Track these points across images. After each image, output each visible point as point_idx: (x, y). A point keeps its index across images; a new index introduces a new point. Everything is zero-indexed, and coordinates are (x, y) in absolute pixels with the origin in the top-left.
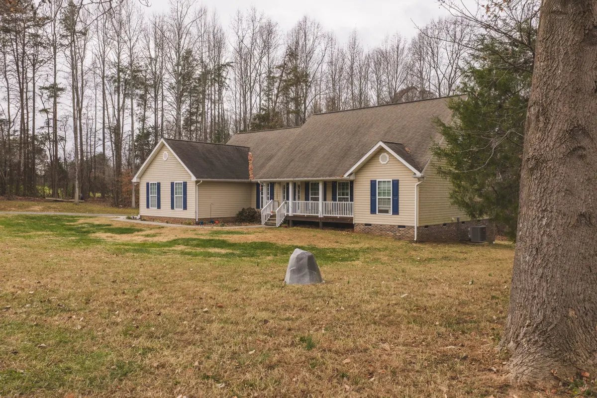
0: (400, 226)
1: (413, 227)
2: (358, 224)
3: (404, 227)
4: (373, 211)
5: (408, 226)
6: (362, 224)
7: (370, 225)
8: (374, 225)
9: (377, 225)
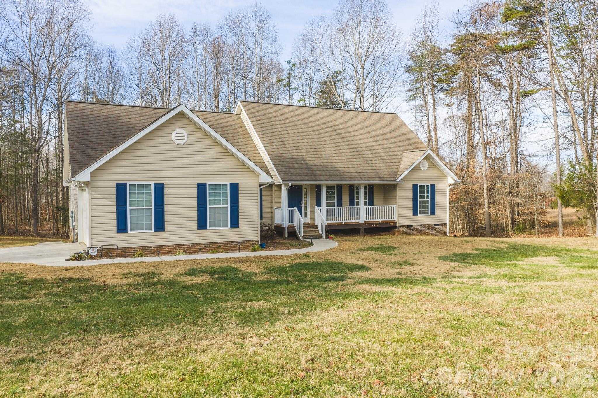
0: (436, 225)
1: (445, 224)
2: (401, 226)
3: (438, 225)
4: (415, 213)
5: (442, 224)
6: (404, 226)
7: (411, 226)
8: (416, 225)
9: (418, 225)
